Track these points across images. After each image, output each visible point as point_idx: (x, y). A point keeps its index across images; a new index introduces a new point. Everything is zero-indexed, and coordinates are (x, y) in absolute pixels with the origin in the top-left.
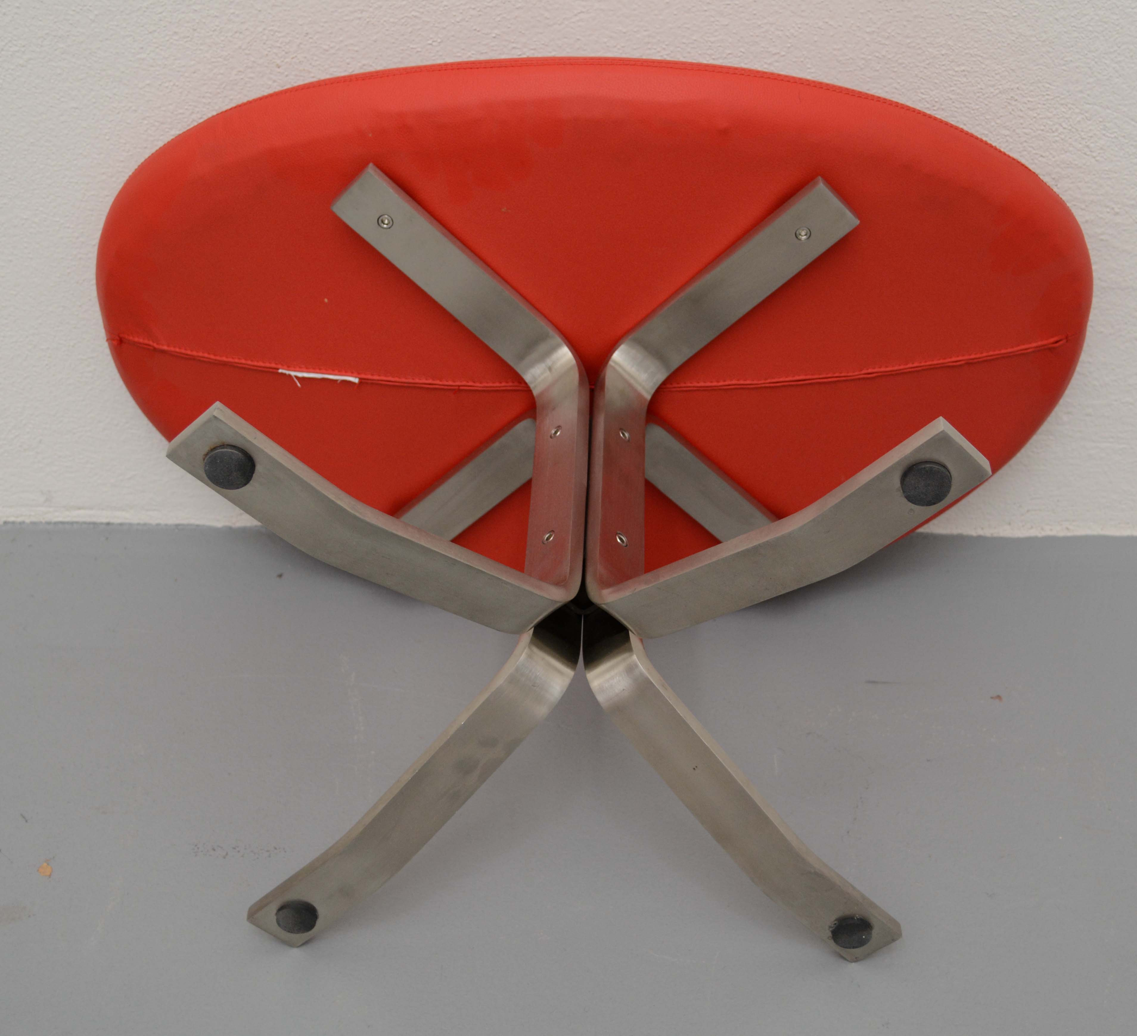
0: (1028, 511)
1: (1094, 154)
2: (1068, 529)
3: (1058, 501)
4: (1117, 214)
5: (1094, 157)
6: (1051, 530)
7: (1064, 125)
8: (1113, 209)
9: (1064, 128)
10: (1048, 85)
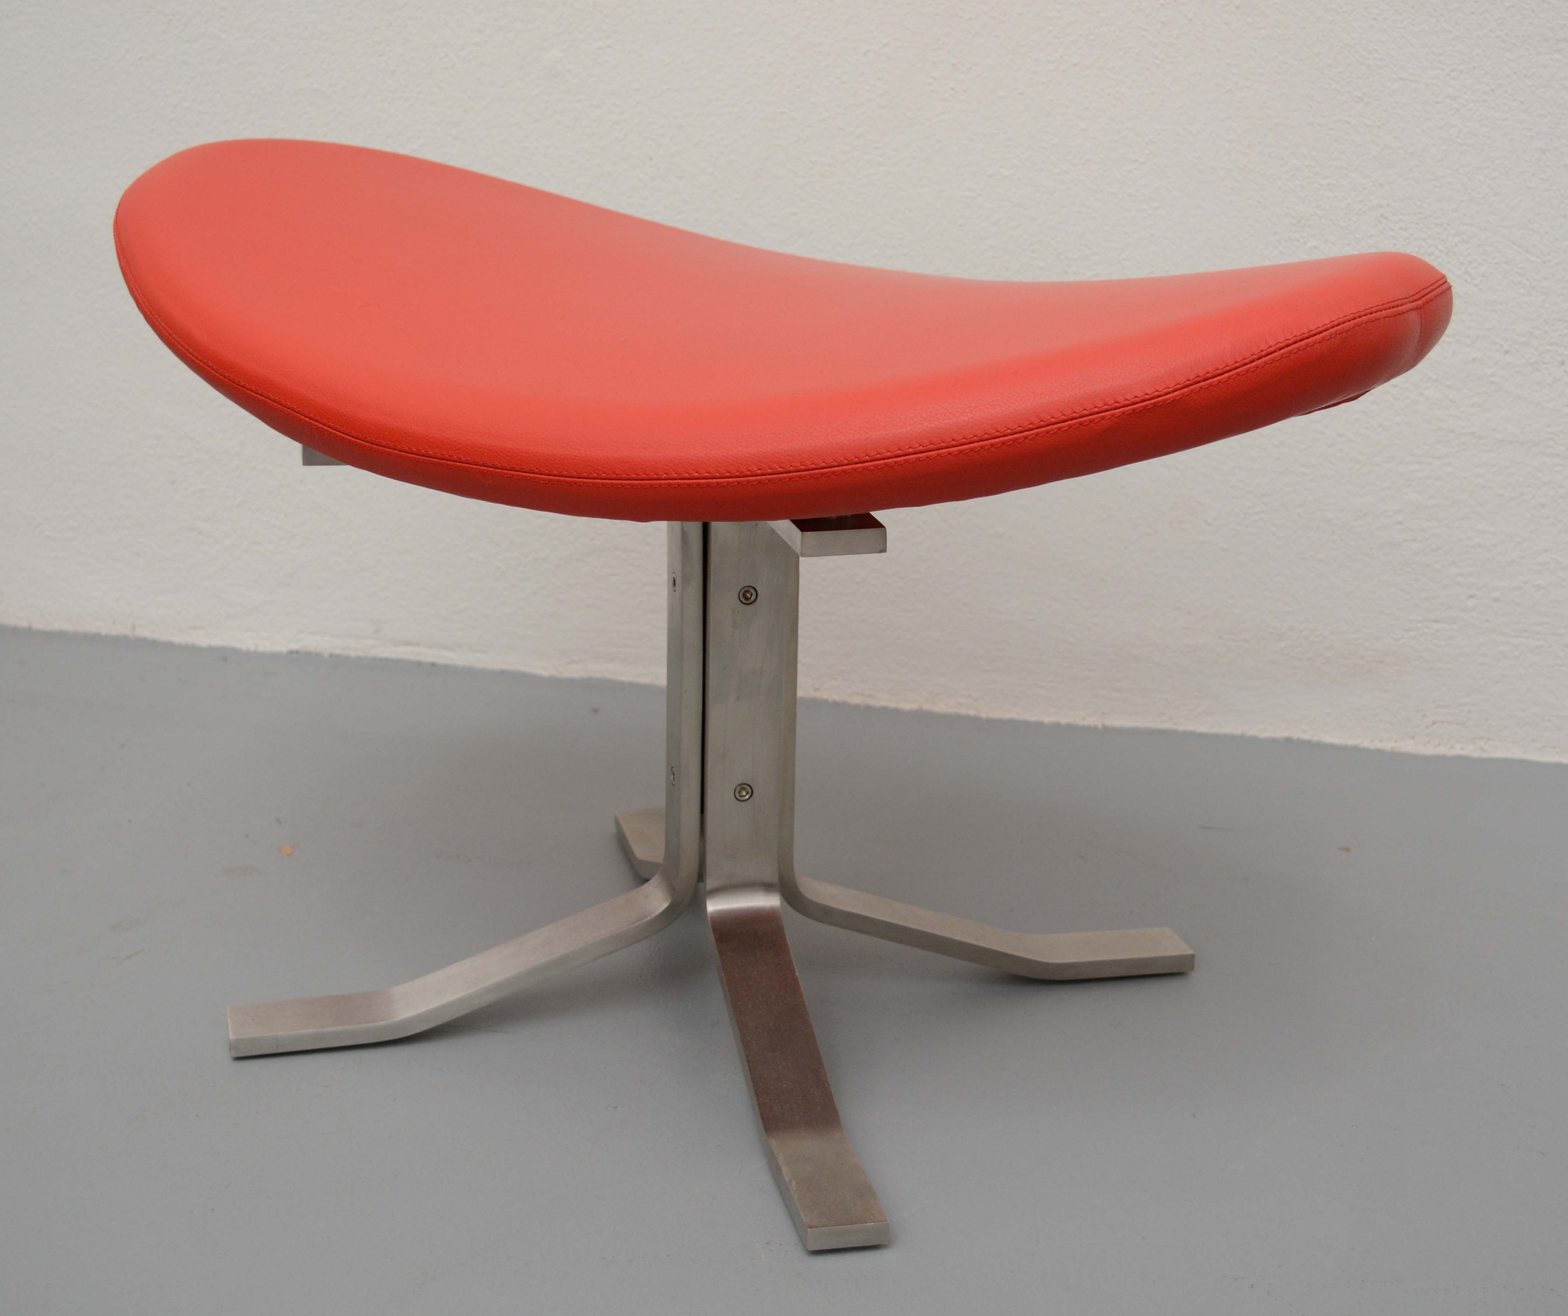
0: (1434, 723)
1: (1476, 282)
2: (1482, 749)
3: (1469, 712)
4: (1507, 352)
5: (1476, 285)
6: (1462, 749)
7: (1440, 247)
8: (1502, 346)
9: (1441, 251)
10: (1419, 203)
